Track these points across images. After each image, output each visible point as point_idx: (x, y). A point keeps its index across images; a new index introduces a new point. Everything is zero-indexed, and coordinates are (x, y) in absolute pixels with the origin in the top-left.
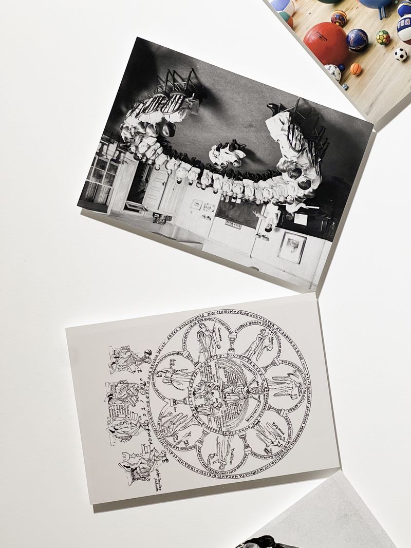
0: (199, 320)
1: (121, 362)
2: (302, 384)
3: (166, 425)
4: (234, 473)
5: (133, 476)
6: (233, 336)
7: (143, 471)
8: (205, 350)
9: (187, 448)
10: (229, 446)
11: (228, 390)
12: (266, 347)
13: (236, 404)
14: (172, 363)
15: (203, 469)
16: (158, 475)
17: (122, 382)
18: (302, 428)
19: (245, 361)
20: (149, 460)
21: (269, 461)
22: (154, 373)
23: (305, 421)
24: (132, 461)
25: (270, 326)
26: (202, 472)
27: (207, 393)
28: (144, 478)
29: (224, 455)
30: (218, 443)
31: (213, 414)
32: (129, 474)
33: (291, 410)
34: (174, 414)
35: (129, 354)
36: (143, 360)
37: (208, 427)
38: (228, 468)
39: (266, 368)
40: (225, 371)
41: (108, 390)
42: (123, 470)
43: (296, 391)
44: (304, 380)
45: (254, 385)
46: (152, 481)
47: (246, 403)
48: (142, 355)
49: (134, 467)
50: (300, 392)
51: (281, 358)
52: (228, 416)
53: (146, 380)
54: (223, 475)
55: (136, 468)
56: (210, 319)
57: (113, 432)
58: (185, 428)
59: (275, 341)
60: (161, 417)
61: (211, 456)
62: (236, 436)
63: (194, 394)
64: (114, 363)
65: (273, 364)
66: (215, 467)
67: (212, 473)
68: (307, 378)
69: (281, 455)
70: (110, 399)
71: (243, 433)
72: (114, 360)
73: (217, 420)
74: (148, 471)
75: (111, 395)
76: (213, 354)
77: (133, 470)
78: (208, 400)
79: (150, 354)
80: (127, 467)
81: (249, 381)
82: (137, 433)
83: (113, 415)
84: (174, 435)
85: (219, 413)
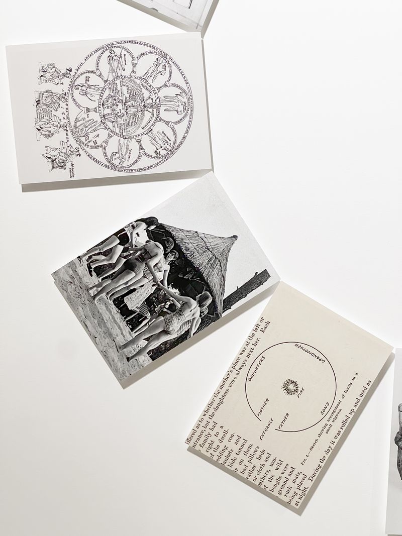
0: (110, 47)
1: (48, 75)
2: (187, 103)
3: (80, 128)
4: (131, 168)
5: (53, 164)
6: (135, 61)
7: (60, 161)
8: (113, 71)
9: (95, 147)
10: (127, 148)
11: (129, 104)
12: (160, 72)
13: (135, 115)
14: (87, 79)
15: (107, 163)
16: (72, 165)
17: (47, 91)
18: (184, 137)
19: (143, 82)
20: (66, 154)
21: (158, 160)
22: (72, 86)
23: (187, 132)
24: (53, 153)
25: (164, 55)
26: (106, 166)
27: (113, 104)
28: (61, 167)
29: (124, 154)
30: (120, 144)
31: (117, 122)
32: (50, 163)
33: (177, 123)
34: (87, 119)
35: (54, 69)
36: (64, 75)
37: (112, 131)
38: (126, 164)
39: (159, 89)
40: (128, 89)
41: (37, 97)
42: (46, 160)
43: (181, 108)
44: (188, 100)
45: (150, 101)
46: (68, 170)
47: (143, 115)
48: (64, 71)
49: (54, 158)
50: (184, 109)
51: (172, 81)
52: (128, 124)
53: (67, 91)
54: (122, 169)
55: (56, 159)
56: (117, 47)
57: (39, 130)
58: (95, 131)
59: (167, 68)
60: (77, 121)
61: (114, 154)
62: (134, 140)
63: (103, 105)
64: (42, 76)
65: (165, 85)
66: (117, 162)
67: (114, 167)
68: (190, 99)
69: (167, 157)
70: (38, 104)
71: (139, 138)
72: (42, 74)
73: (120, 126)
74: (65, 162)
75: (39, 101)
76: (119, 75)
77: (53, 161)
78: (113, 110)
79: (70, 70)
80: (49, 158)
81: (145, 97)
82: (57, 132)
83: (39, 117)
84: (86, 136)
85: (121, 121)
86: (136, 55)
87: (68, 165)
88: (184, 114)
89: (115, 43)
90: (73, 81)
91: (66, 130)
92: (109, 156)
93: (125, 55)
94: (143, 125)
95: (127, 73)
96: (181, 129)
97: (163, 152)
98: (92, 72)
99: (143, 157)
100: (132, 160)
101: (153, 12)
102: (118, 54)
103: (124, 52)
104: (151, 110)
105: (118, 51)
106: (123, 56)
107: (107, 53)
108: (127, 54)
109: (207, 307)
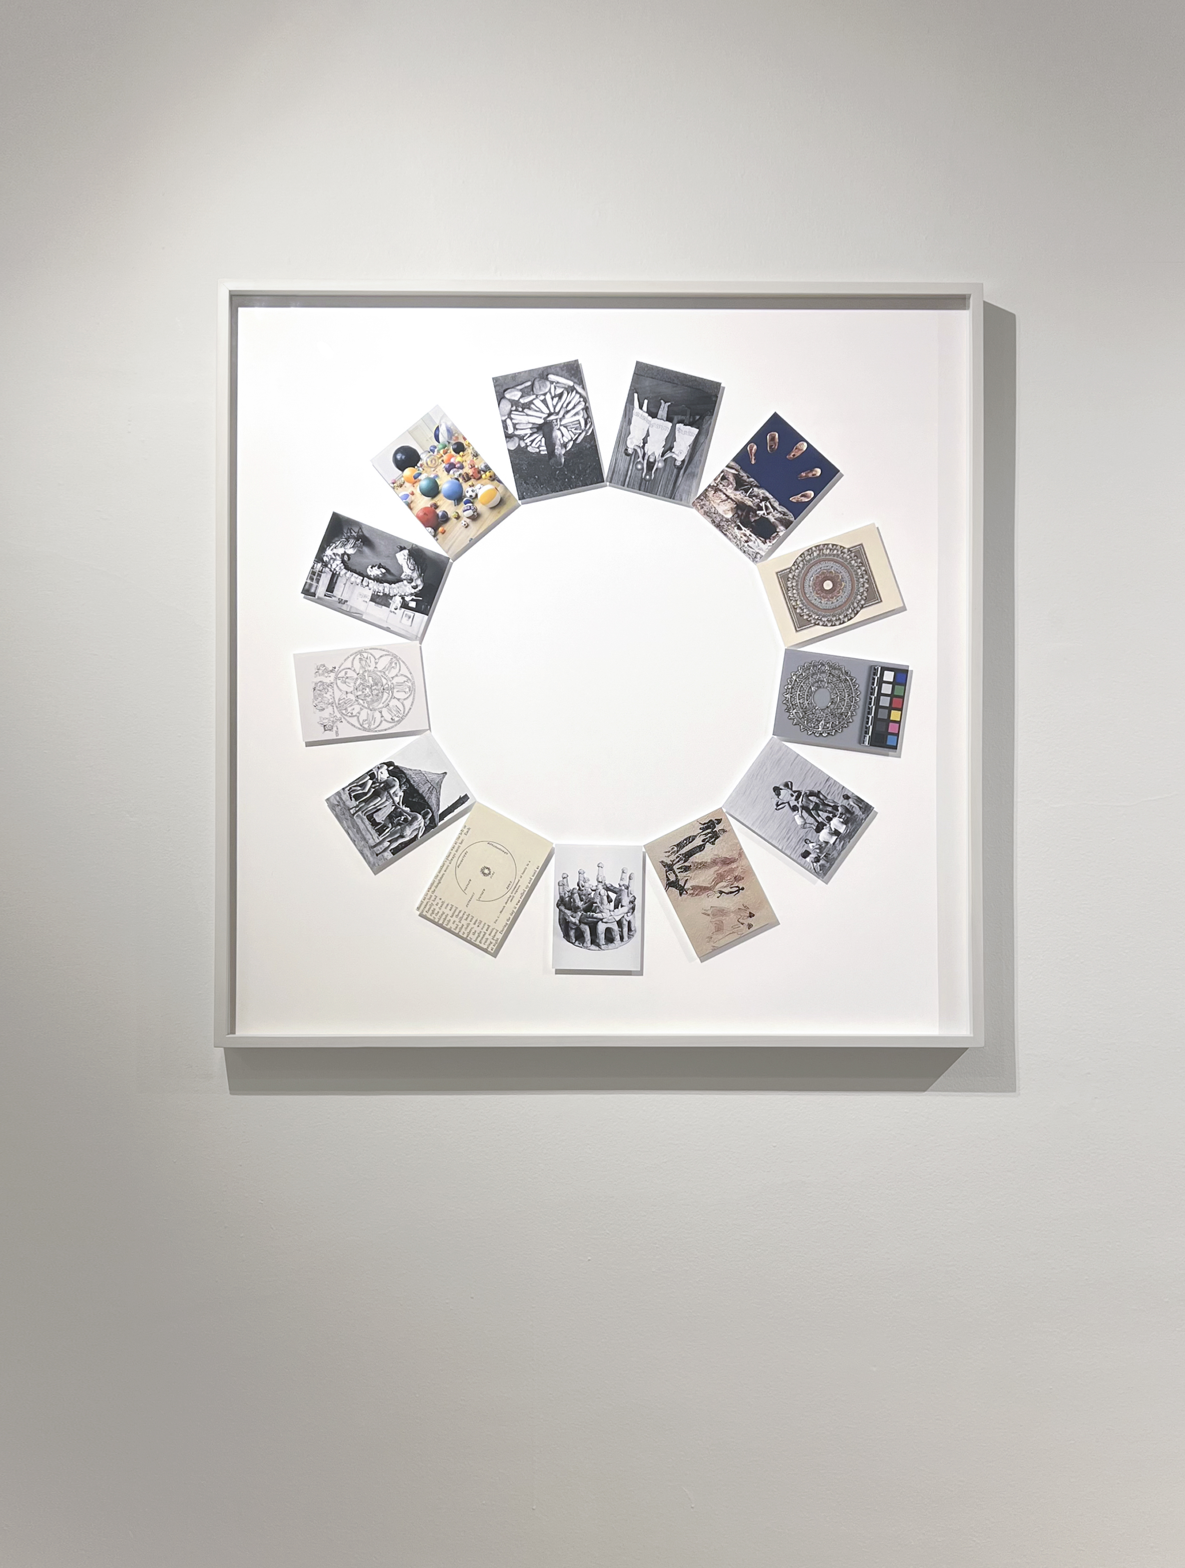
0: (360, 652)
1: (320, 672)
2: (411, 687)
3: (342, 704)
4: (376, 730)
5: (325, 729)
6: (377, 661)
7: (330, 726)
8: (363, 667)
9: (352, 716)
10: (373, 716)
11: (373, 688)
12: (393, 667)
14: (346, 673)
15: (360, 727)
16: (337, 729)
17: (320, 682)
18: (410, 709)
19: (382, 674)
20: (333, 721)
21: (393, 724)
22: (336, 678)
23: (412, 705)
24: (324, 721)
25: (396, 657)
26: (359, 729)
27: (363, 689)
28: (330, 730)
29: (371, 720)
30: (368, 714)
32: (323, 728)
33: (405, 699)
34: (346, 699)
35: (324, 668)
36: (331, 671)
38: (372, 727)
39: (393, 678)
40: (372, 678)
41: (313, 686)
42: (320, 725)
43: (407, 690)
44: (412, 684)
45: (387, 686)
46: (334, 732)
47: (383, 695)
48: (331, 669)
49: (325, 724)
50: (410, 690)
51: (401, 673)
52: (373, 701)
53: (332, 681)
54: (369, 730)
55: (326, 725)
56: (366, 652)
57: (315, 706)
58: (351, 706)
59: (398, 664)
60: (339, 700)
61: (364, 721)
62: (377, 711)
63: (357, 689)
64: (317, 672)
65: (397, 675)
66: (366, 726)
67: (365, 729)
69: (399, 722)
70: (314, 690)
71: (380, 710)
72: (317, 671)
73: (368, 702)
74: (332, 727)
75: (315, 688)
76: (366, 669)
77: (325, 726)
78: (363, 692)
79: (335, 668)
80: (322, 724)
81: (384, 683)
82: (327, 708)
86: (377, 657)
87: (335, 729)
88: (409, 693)
89: (363, 650)
90: (337, 675)
91: (333, 706)
92: (361, 722)
93: (370, 657)
94: (383, 701)
95: (371, 668)
96: (407, 703)
97: (396, 719)
98: (349, 669)
99: (384, 722)
100: (376, 724)
101: (388, 630)
102: (366, 657)
103: (370, 655)
104: (388, 692)
105: (365, 655)
106: (369, 658)
107: (359, 656)
108: (372, 657)
109: (429, 819)
